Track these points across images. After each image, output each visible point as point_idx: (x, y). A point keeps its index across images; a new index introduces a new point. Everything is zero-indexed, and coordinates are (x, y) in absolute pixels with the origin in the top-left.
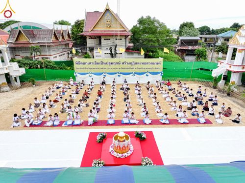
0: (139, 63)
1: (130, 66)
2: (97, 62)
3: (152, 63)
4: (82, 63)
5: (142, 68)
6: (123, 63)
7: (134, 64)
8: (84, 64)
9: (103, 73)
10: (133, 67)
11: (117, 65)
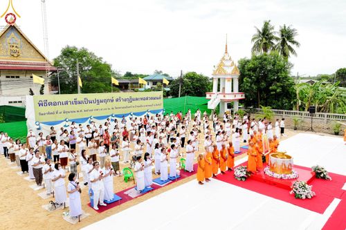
0: (137, 99)
1: (126, 104)
2: (78, 100)
3: (151, 98)
4: (50, 104)
5: (141, 106)
6: (117, 100)
7: (131, 100)
8: (55, 104)
9: (88, 118)
10: (130, 104)
11: (108, 103)
